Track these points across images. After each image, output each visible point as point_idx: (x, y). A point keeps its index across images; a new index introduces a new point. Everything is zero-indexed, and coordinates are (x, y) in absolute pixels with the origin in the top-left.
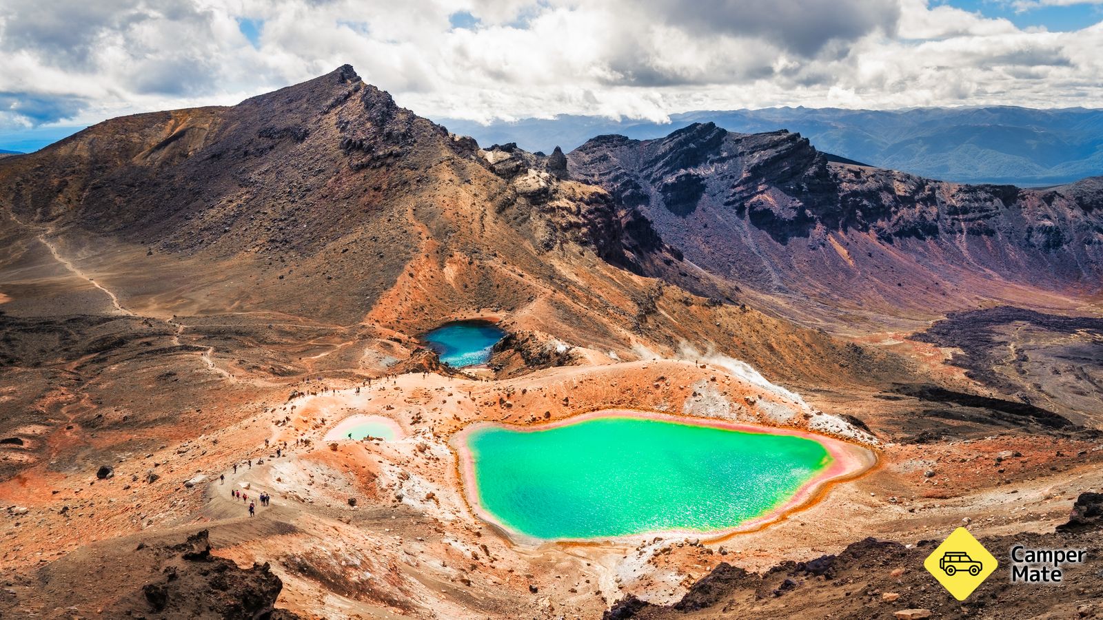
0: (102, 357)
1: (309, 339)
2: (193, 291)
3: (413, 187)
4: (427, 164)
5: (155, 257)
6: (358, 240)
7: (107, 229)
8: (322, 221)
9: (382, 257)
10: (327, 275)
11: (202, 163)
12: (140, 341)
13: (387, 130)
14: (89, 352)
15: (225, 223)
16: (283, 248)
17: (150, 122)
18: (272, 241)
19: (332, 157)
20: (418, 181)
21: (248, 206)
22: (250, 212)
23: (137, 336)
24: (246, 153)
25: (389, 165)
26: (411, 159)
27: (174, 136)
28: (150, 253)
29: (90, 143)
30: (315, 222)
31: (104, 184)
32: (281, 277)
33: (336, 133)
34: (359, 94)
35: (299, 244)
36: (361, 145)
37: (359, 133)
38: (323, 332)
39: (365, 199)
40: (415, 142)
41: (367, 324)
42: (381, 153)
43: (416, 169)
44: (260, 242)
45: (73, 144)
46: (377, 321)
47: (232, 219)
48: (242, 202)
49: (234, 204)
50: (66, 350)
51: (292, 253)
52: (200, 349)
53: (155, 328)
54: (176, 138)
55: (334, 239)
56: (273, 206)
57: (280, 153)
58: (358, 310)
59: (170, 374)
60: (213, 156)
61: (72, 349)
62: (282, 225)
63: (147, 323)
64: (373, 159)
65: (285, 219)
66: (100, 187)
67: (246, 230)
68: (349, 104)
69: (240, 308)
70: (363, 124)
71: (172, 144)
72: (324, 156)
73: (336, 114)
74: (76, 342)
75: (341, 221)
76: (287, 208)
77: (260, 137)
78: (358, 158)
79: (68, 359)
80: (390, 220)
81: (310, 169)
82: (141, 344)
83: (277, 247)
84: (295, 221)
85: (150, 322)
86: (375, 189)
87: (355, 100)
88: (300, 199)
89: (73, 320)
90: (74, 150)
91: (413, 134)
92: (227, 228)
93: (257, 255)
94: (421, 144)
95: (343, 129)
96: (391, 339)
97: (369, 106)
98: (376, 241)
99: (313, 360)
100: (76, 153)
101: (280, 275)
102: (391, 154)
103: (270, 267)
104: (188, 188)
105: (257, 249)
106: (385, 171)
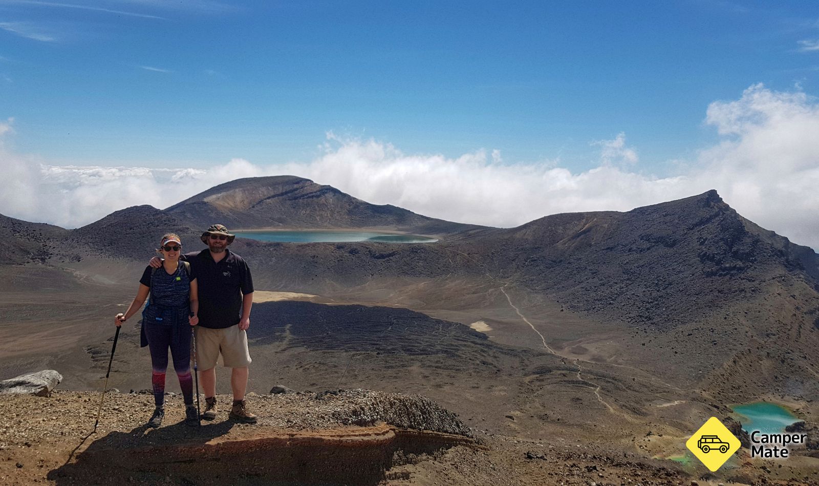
0: (541, 378)
1: (657, 393)
2: (588, 343)
3: (748, 295)
4: (763, 279)
5: (565, 313)
6: (700, 329)
7: (537, 288)
8: (676, 308)
9: (715, 344)
10: (674, 350)
11: (601, 252)
12: (559, 372)
13: (734, 249)
14: (534, 373)
15: (611, 298)
16: (647, 323)
17: (571, 220)
18: (641, 316)
19: (690, 263)
20: (753, 291)
21: (627, 288)
22: (628, 293)
23: (558, 368)
24: (630, 250)
25: (732, 275)
26: (750, 273)
27: (584, 231)
28: (562, 310)
29: (534, 231)
30: (671, 308)
31: (539, 258)
32: (644, 345)
33: (696, 245)
34: (717, 218)
35: (658, 321)
36: (714, 257)
37: (713, 248)
38: (667, 390)
39: (709, 297)
40: (755, 260)
41: (697, 391)
42: (727, 265)
43: (753, 281)
44: (631, 315)
45: (524, 231)
46: (704, 390)
47: (615, 296)
48: (623, 285)
49: (618, 286)
50: (523, 369)
51: (653, 327)
52: (593, 386)
53: (568, 365)
54: (584, 232)
55: (683, 323)
56: (644, 291)
57: (654, 253)
58: (693, 379)
59: (578, 399)
60: (608, 248)
61: (526, 370)
62: (649, 306)
63: (563, 361)
64: (721, 269)
65: (651, 302)
66: (536, 260)
67: (624, 306)
68: (709, 225)
69: (616, 362)
70: (717, 243)
71: (582, 236)
72: (684, 261)
73: (698, 231)
74: (527, 366)
75: (690, 310)
76: (653, 294)
77: (641, 240)
78: (710, 267)
79: (524, 375)
80: (725, 318)
81: (673, 269)
82: (560, 374)
83: (643, 321)
84: (658, 304)
85: (565, 361)
86: (719, 292)
87: (714, 223)
88: (664, 289)
89: (525, 351)
90: (525, 234)
91: (755, 254)
92: (611, 302)
93: (629, 324)
94: (760, 262)
95: (702, 244)
96: (712, 405)
97: (724, 229)
98: (713, 331)
99: (657, 408)
100: (525, 237)
101: (643, 342)
102: (735, 268)
103: (637, 335)
104: (588, 268)
105: (629, 320)
106: (728, 278)
